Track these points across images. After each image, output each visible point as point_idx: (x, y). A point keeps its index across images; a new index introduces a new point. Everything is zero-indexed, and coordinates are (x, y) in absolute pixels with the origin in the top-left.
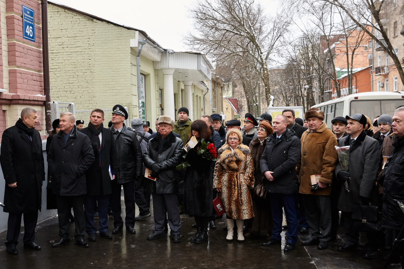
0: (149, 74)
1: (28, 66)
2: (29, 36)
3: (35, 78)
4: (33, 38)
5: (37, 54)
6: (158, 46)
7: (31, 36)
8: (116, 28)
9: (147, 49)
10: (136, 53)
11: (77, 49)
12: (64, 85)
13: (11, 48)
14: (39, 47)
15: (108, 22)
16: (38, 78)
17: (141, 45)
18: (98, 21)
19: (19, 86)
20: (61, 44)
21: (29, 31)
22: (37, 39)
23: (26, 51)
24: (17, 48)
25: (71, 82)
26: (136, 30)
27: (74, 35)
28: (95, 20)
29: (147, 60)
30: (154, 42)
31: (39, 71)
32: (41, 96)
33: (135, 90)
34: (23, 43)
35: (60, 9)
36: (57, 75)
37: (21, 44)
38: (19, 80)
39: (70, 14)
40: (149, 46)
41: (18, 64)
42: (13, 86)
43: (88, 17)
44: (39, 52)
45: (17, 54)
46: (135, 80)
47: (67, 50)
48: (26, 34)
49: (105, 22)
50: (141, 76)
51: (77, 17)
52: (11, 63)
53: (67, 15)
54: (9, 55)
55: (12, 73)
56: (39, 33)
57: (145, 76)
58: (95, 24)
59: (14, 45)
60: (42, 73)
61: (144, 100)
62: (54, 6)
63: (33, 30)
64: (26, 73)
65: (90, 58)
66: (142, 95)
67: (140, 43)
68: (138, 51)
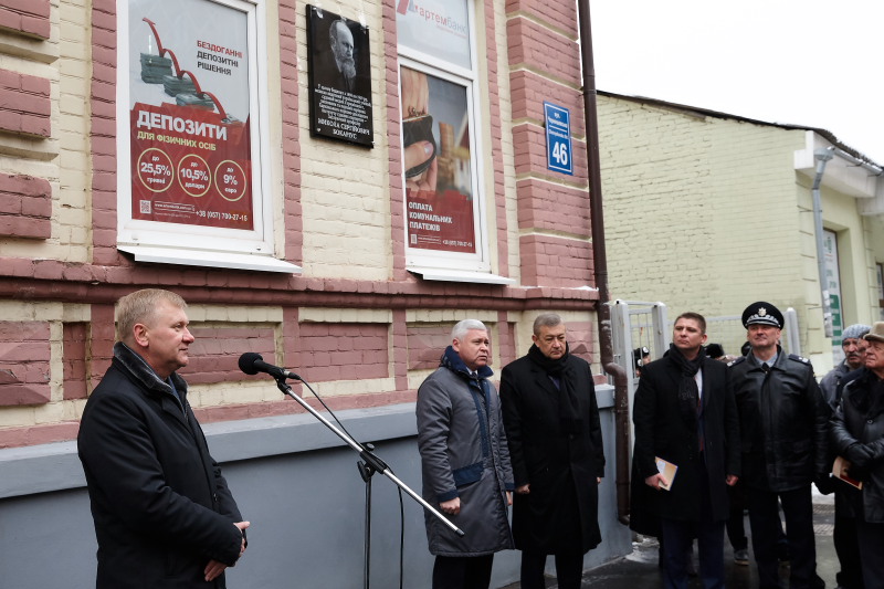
0: (846, 230)
1: (558, 227)
2: (560, 165)
3: (573, 251)
4: (568, 166)
5: (577, 200)
6: (867, 160)
7: (565, 163)
8: (759, 129)
9: (836, 171)
10: (810, 181)
11: (672, 186)
12: (645, 265)
13: (524, 193)
14: (582, 185)
15: (739, 119)
16: (581, 252)
17: (820, 163)
18: (715, 120)
19: (540, 269)
20: (636, 177)
21: (559, 153)
22: (576, 169)
23: (553, 195)
24: (535, 191)
25: (662, 258)
26: (807, 129)
27: (665, 157)
28: (709, 119)
29: (837, 196)
30: (855, 154)
31: (584, 237)
32: (588, 290)
33: (811, 269)
34: (549, 178)
35: (632, 105)
36: (632, 245)
37: (543, 181)
38: (540, 258)
39: (654, 113)
40: (842, 163)
41: (537, 223)
42: (528, 270)
43: (693, 113)
44: (582, 195)
45: (536, 203)
46: (810, 245)
47: (651, 189)
48: (553, 161)
49: (730, 121)
50: (825, 236)
51: (669, 117)
52: (523, 222)
53: (648, 115)
54: (520, 207)
55: (525, 243)
56: (581, 156)
57: (837, 234)
58: (709, 126)
59: (529, 184)
60: (590, 241)
61: (836, 292)
62: (621, 101)
63: (567, 151)
64: (555, 242)
65: (701, 202)
66: (829, 279)
67: (818, 157)
68: (813, 177)
